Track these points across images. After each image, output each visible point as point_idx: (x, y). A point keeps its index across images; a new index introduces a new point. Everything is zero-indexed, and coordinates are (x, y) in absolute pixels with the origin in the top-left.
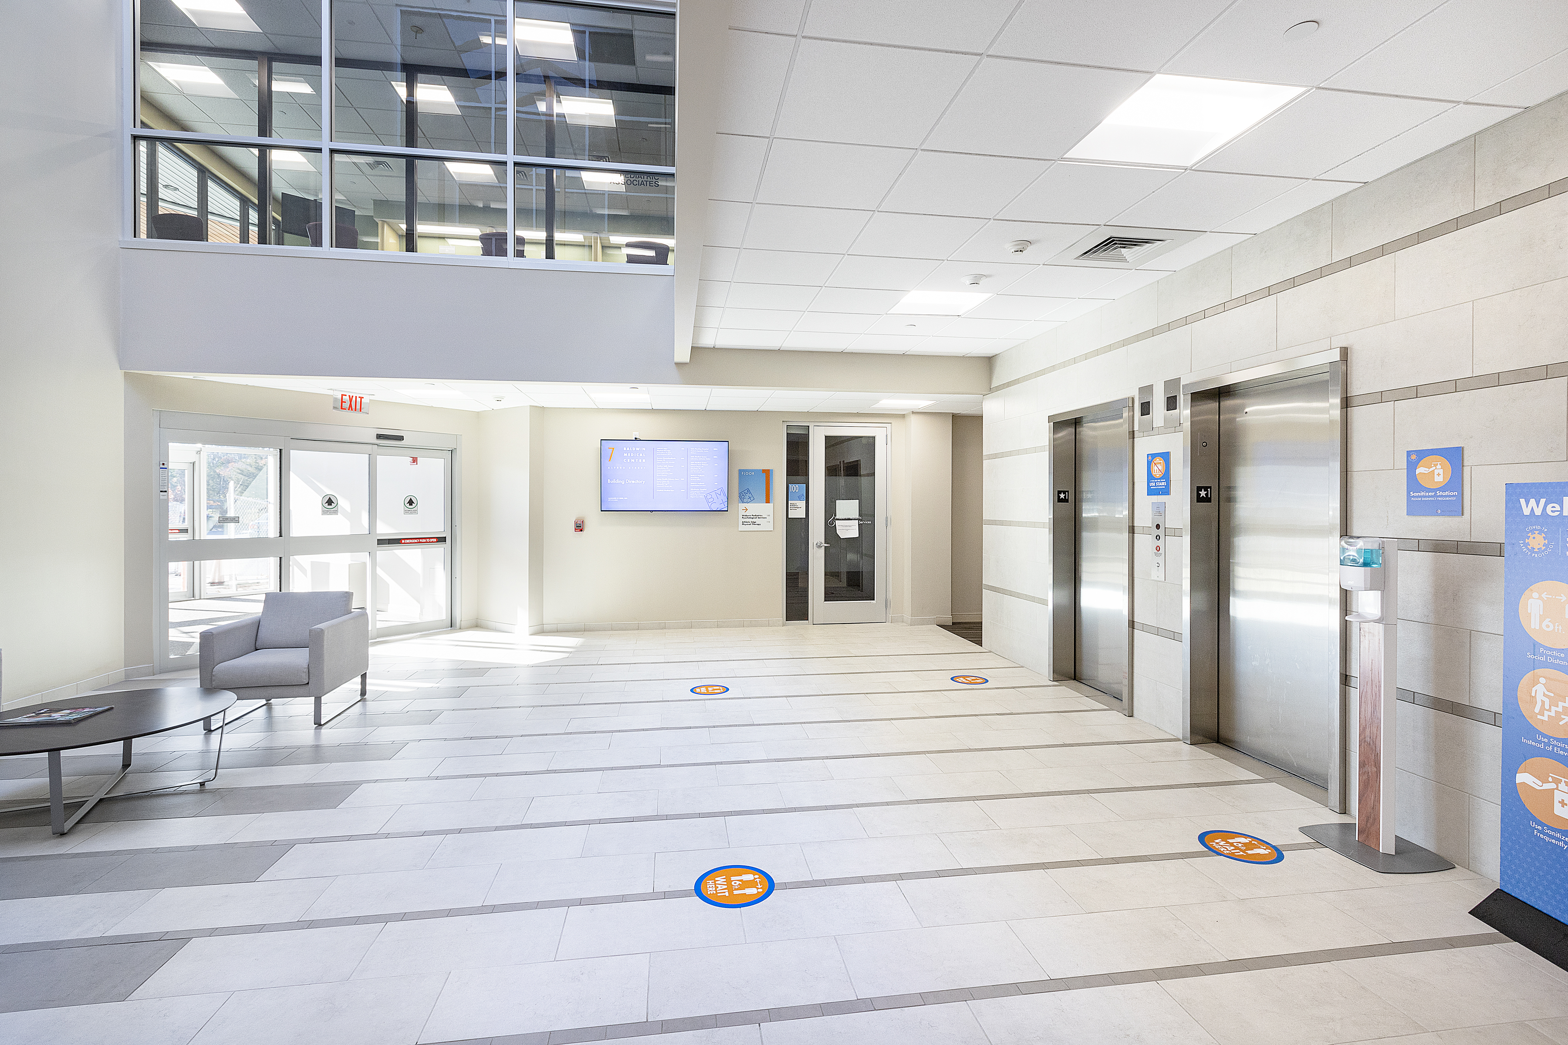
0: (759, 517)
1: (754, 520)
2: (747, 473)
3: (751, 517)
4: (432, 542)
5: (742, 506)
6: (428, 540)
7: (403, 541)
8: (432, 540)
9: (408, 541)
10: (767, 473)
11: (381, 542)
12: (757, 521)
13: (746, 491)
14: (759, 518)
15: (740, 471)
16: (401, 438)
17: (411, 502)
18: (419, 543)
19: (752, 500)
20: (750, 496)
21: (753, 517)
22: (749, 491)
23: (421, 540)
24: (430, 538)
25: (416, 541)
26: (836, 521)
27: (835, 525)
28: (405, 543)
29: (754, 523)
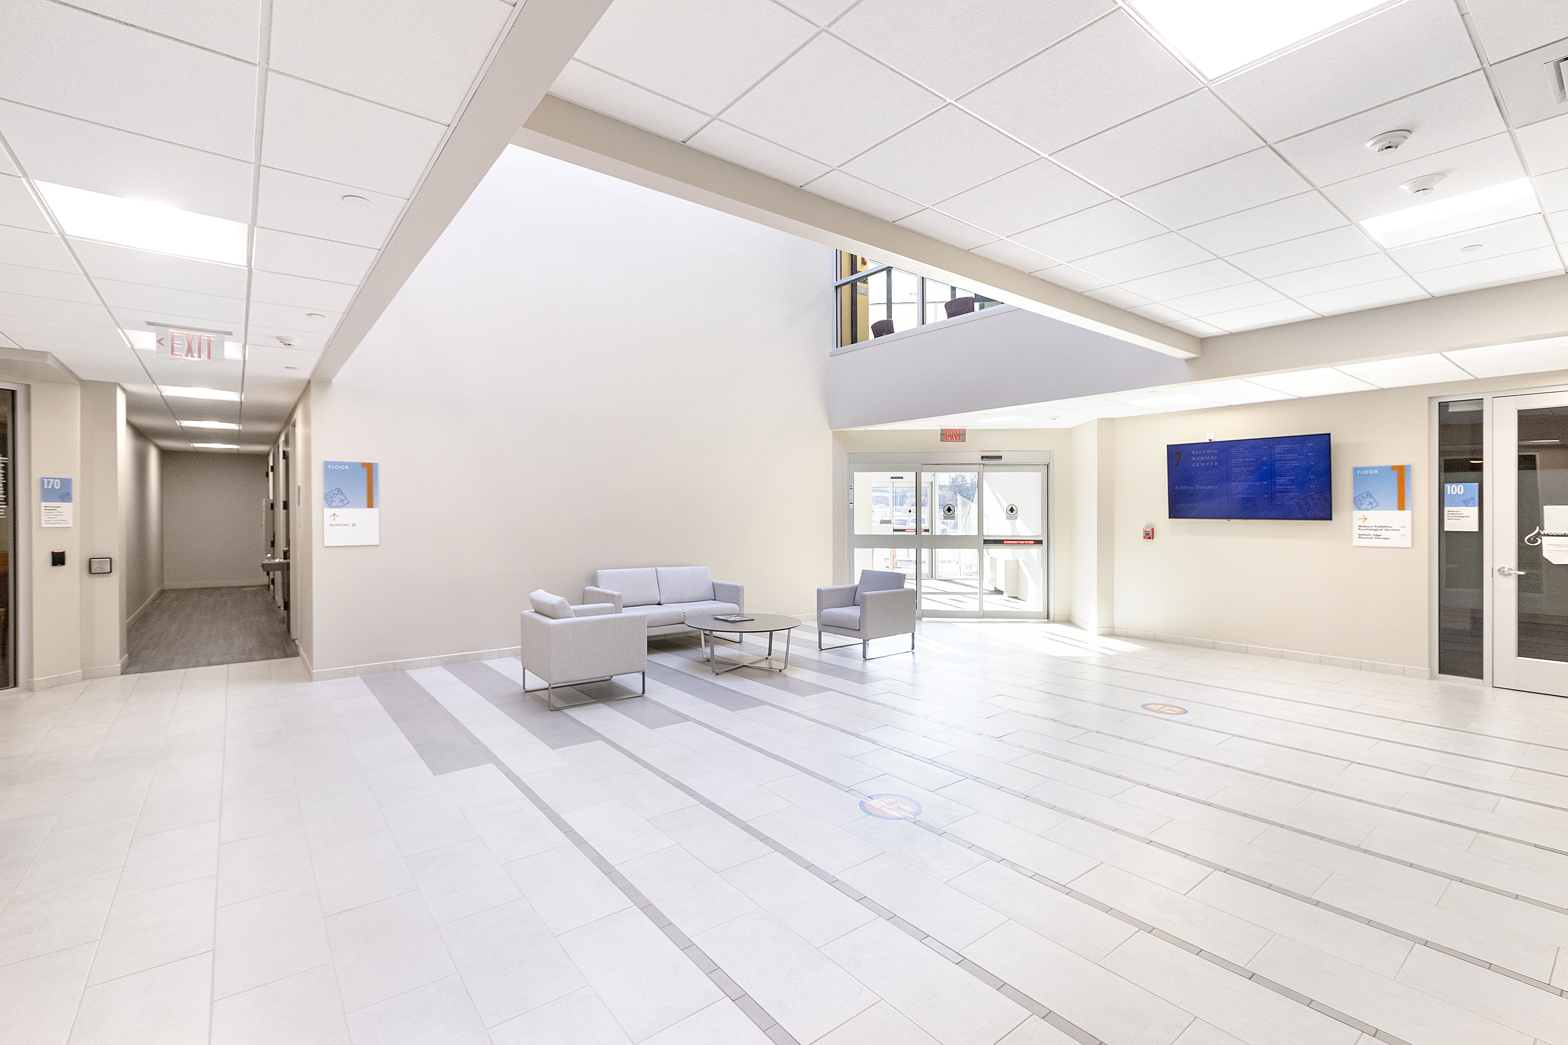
0: (1387, 528)
1: (1378, 533)
2: (1366, 472)
3: (1373, 528)
4: (1030, 544)
5: (1358, 514)
6: (1026, 542)
7: (1005, 542)
8: (1030, 542)
9: (1009, 542)
10: (1401, 473)
11: (986, 542)
12: (1384, 534)
13: (1365, 495)
14: (1386, 530)
15: (1355, 470)
16: (1000, 457)
17: (1012, 510)
18: (1019, 544)
19: (1374, 505)
20: (1372, 501)
21: (1376, 528)
22: (1369, 494)
23: (1020, 542)
24: (1028, 541)
25: (1016, 542)
26: (1543, 538)
27: (1541, 543)
28: (1006, 544)
29: (1378, 536)
